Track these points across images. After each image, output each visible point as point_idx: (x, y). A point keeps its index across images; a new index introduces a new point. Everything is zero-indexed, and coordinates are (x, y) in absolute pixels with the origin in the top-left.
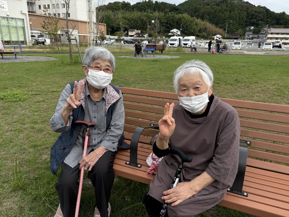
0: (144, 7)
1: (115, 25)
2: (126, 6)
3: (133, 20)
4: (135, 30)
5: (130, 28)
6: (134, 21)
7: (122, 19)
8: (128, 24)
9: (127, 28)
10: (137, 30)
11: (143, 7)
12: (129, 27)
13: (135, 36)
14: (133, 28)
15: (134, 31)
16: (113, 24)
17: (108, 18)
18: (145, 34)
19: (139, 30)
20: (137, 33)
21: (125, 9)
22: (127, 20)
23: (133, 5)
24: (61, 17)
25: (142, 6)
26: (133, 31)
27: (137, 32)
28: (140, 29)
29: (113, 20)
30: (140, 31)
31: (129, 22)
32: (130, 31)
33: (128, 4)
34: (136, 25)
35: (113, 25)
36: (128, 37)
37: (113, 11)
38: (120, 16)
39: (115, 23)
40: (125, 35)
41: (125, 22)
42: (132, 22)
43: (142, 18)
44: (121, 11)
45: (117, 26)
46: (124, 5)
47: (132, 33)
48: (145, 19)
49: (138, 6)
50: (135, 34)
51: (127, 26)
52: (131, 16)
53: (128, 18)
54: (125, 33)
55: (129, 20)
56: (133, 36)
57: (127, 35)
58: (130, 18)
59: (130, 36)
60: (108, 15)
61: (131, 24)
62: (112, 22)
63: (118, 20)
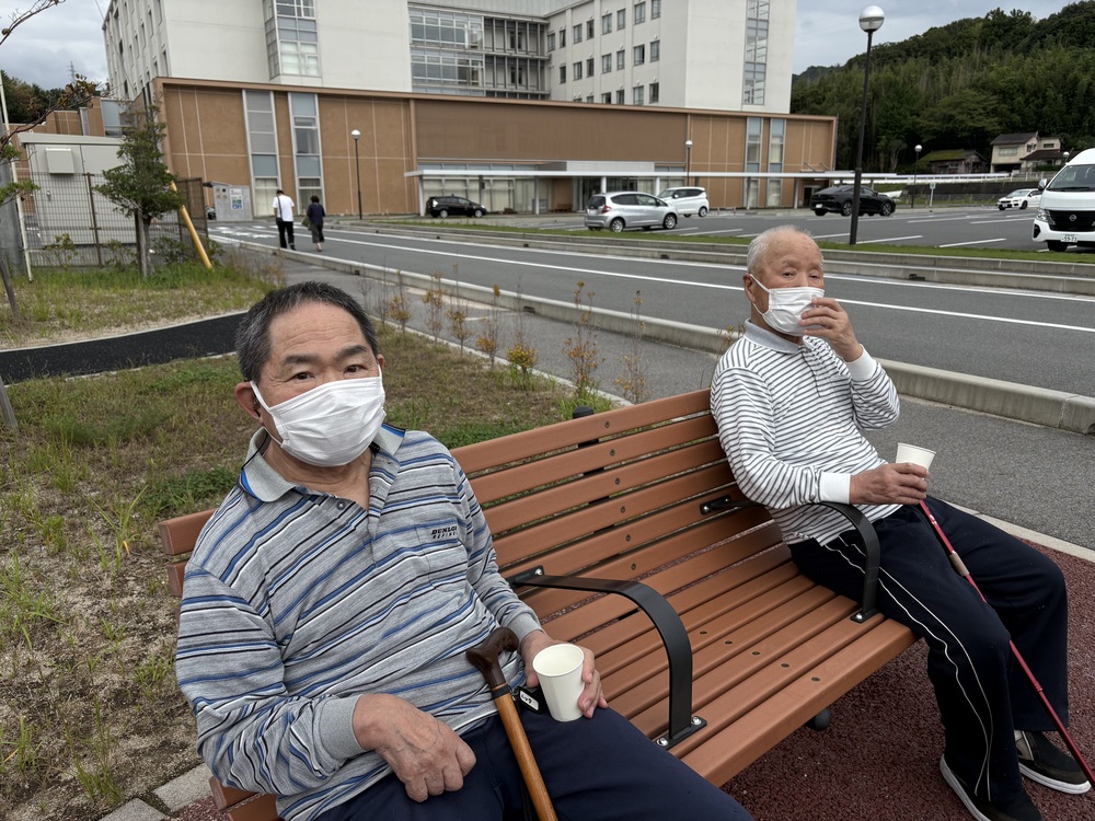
1: (922, 122)
2: (1005, 31)
3: (1022, 89)
4: (1030, 138)
5: (1004, 132)
6: (1027, 94)
7: (967, 90)
8: (995, 112)
9: (990, 129)
10: (1042, 135)
12: (1000, 124)
13: (1023, 166)
14: (1016, 130)
15: (1024, 143)
16: (918, 120)
17: (897, 92)
19: (1055, 137)
20: (1038, 152)
21: (999, 43)
22: (995, 93)
23: (1043, 21)
24: (626, 103)
26: (1016, 144)
27: (1042, 148)
28: (1058, 133)
29: (921, 101)
30: (1057, 144)
31: (1004, 100)
32: (1002, 146)
33: (1021, 20)
34: (1036, 113)
35: (915, 123)
36: (988, 171)
37: (934, 62)
38: (961, 77)
39: (926, 113)
40: (974, 164)
41: (978, 103)
42: (1020, 98)
43: (1076, 78)
44: (976, 54)
45: (936, 126)
46: (996, 29)
47: (1011, 151)
48: (1085, 79)
49: (1067, 21)
50: (1027, 159)
51: (989, 123)
52: (1015, 75)
53: (1001, 84)
54: (973, 158)
55: (1004, 94)
56: (1017, 166)
57: (984, 164)
58: (1010, 81)
59: (1001, 168)
60: (896, 82)
61: (1012, 111)
62: (914, 108)
63: (946, 99)
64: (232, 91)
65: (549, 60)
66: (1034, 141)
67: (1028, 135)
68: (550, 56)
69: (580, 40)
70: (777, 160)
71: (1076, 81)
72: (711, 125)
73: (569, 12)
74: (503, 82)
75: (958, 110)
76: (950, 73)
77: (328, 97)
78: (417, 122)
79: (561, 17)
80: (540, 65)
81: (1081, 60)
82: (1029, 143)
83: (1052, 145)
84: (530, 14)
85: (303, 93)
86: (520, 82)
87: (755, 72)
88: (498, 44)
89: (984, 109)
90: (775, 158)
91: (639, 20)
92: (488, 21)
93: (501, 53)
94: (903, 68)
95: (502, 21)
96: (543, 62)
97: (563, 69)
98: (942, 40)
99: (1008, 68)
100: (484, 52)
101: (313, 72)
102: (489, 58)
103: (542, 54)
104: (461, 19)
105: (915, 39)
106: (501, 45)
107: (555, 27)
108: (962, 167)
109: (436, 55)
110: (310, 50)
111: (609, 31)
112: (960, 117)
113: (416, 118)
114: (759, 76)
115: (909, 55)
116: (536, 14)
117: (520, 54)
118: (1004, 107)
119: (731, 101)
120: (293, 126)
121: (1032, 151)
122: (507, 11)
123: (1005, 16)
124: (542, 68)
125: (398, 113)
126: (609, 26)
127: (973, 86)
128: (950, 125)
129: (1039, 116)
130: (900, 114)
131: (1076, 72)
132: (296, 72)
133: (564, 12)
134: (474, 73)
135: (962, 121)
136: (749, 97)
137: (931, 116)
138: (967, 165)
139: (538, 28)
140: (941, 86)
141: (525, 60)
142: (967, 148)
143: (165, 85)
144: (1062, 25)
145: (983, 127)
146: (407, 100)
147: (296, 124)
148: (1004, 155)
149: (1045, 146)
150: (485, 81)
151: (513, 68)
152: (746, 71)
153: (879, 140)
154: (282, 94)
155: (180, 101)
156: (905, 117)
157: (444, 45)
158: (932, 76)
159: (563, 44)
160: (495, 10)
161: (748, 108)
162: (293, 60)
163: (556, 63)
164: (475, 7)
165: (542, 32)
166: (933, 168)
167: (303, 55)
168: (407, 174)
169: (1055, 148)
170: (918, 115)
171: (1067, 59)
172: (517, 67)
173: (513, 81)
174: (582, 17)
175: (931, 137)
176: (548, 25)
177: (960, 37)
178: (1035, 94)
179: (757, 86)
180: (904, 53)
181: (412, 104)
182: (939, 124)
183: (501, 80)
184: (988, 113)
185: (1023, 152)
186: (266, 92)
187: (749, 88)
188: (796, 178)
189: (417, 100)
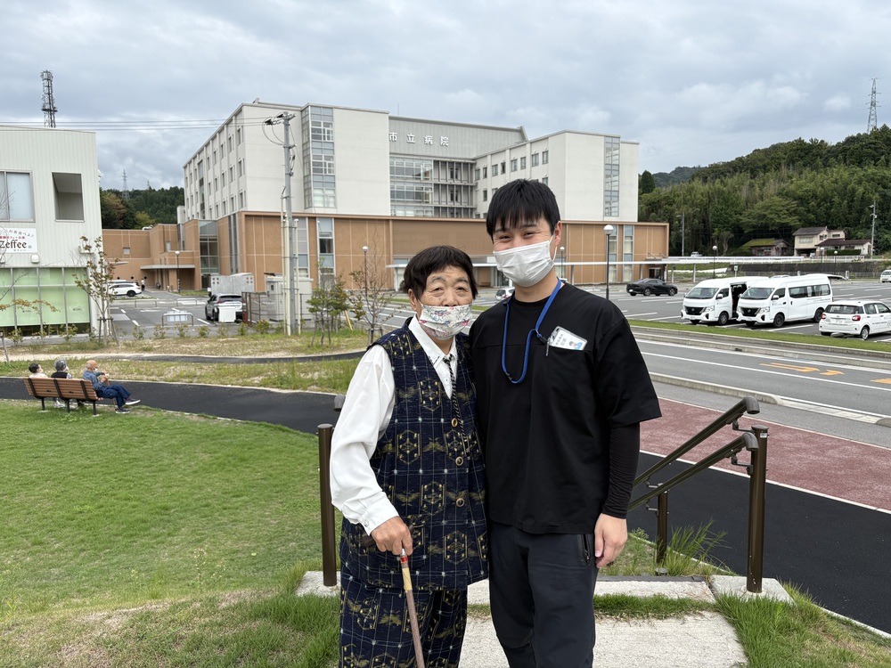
0: (876, 149)
1: (744, 219)
2: (804, 154)
3: (815, 196)
4: (822, 231)
5: (803, 227)
6: (819, 200)
7: (776, 198)
8: (795, 212)
9: (792, 224)
10: (831, 228)
11: (870, 150)
12: (800, 220)
13: (818, 250)
14: (812, 224)
15: (818, 234)
16: (741, 218)
17: (724, 199)
18: (862, 244)
19: (840, 230)
20: (829, 240)
21: (801, 162)
22: (795, 199)
23: (833, 146)
25: (868, 146)
26: (812, 235)
27: (831, 238)
28: (843, 227)
29: (743, 204)
30: (842, 235)
31: (802, 204)
32: (803, 236)
33: (817, 146)
34: (826, 214)
35: (738, 220)
36: (792, 255)
37: (753, 176)
38: (772, 187)
39: (746, 213)
40: (782, 248)
41: (783, 206)
42: (813, 203)
43: (853, 189)
44: (784, 171)
45: (754, 222)
46: (799, 152)
47: (808, 240)
48: (861, 190)
49: (848, 147)
50: (820, 245)
51: (792, 221)
52: (811, 186)
53: (799, 193)
54: (781, 244)
55: (802, 200)
56: (813, 250)
57: (788, 250)
58: (806, 191)
59: (801, 252)
60: (723, 192)
61: (809, 211)
62: (738, 209)
63: (760, 203)
64: (275, 218)
65: (476, 186)
66: (825, 233)
67: (821, 228)
68: (477, 184)
69: (496, 174)
70: (629, 252)
71: (854, 191)
72: (582, 231)
73: (489, 157)
74: (445, 201)
75: (769, 211)
76: (764, 184)
77: (340, 220)
78: (393, 234)
79: (483, 160)
80: (470, 189)
81: (855, 177)
82: (821, 234)
83: (839, 235)
84: (463, 157)
85: (325, 217)
86: (457, 200)
87: (611, 197)
88: (442, 176)
89: (788, 210)
90: (627, 250)
91: (535, 164)
92: (436, 163)
93: (444, 182)
94: (729, 181)
95: (445, 162)
96: (472, 187)
97: (485, 192)
98: (760, 160)
99: (806, 181)
100: (434, 182)
101: (332, 205)
102: (437, 186)
103: (472, 182)
104: (418, 162)
105: (740, 159)
106: (444, 177)
107: (480, 165)
108: (773, 251)
109: (402, 185)
110: (331, 193)
111: (515, 170)
112: (771, 216)
113: (393, 231)
114: (614, 199)
115: (736, 171)
116: (467, 157)
117: (457, 182)
118: (802, 209)
119: (596, 215)
120: (318, 237)
121: (824, 240)
122: (448, 156)
123: (805, 144)
124: (471, 191)
125: (382, 229)
126: (515, 167)
127: (779, 194)
128: (763, 221)
129: (829, 215)
130: (727, 214)
131: (853, 184)
132: (321, 205)
133: (486, 156)
134: (427, 196)
135: (772, 219)
136: (608, 212)
137: (750, 215)
138: (777, 249)
139: (469, 166)
140: (757, 194)
141: (459, 186)
142: (777, 237)
143: (246, 216)
144: (845, 150)
145: (787, 223)
146: (388, 220)
147: (321, 236)
148: (803, 243)
149: (834, 236)
150: (434, 199)
151: (452, 191)
152: (605, 196)
153: (714, 231)
154: (313, 219)
155: (254, 224)
156: (731, 216)
157: (407, 178)
158: (752, 186)
159: (486, 176)
160: (441, 155)
161: (607, 219)
162: (320, 199)
163: (481, 188)
164: (428, 154)
165: (471, 168)
166: (753, 251)
167: (327, 196)
168: (387, 266)
169: (841, 237)
170: (741, 214)
171: (846, 175)
172: (454, 192)
173: (452, 199)
174: (498, 160)
175: (752, 230)
176: (475, 164)
177: (773, 158)
178: (824, 200)
179: (613, 205)
180: (731, 170)
181: (391, 223)
182: (756, 220)
183: (443, 199)
184: (790, 213)
185: (816, 241)
186: (304, 218)
187: (608, 205)
188: (641, 265)
189: (393, 220)
